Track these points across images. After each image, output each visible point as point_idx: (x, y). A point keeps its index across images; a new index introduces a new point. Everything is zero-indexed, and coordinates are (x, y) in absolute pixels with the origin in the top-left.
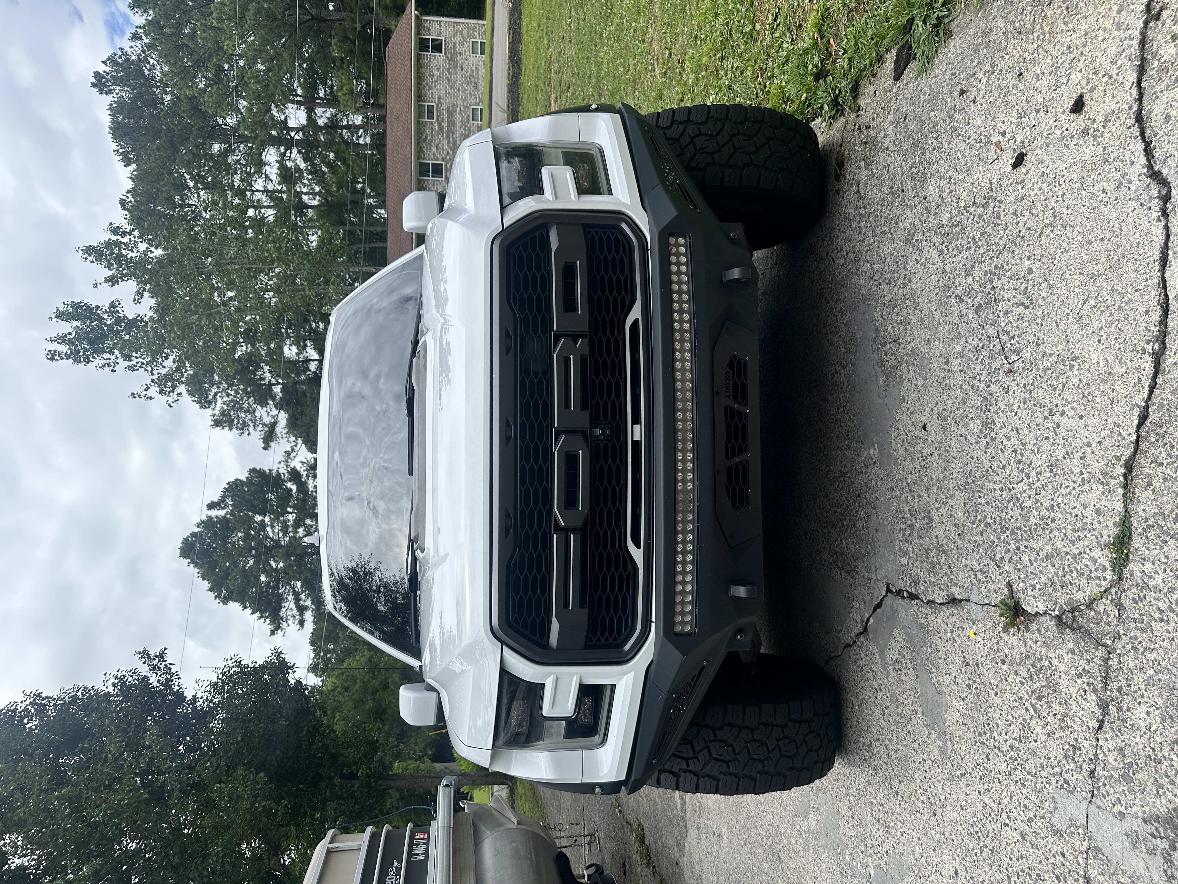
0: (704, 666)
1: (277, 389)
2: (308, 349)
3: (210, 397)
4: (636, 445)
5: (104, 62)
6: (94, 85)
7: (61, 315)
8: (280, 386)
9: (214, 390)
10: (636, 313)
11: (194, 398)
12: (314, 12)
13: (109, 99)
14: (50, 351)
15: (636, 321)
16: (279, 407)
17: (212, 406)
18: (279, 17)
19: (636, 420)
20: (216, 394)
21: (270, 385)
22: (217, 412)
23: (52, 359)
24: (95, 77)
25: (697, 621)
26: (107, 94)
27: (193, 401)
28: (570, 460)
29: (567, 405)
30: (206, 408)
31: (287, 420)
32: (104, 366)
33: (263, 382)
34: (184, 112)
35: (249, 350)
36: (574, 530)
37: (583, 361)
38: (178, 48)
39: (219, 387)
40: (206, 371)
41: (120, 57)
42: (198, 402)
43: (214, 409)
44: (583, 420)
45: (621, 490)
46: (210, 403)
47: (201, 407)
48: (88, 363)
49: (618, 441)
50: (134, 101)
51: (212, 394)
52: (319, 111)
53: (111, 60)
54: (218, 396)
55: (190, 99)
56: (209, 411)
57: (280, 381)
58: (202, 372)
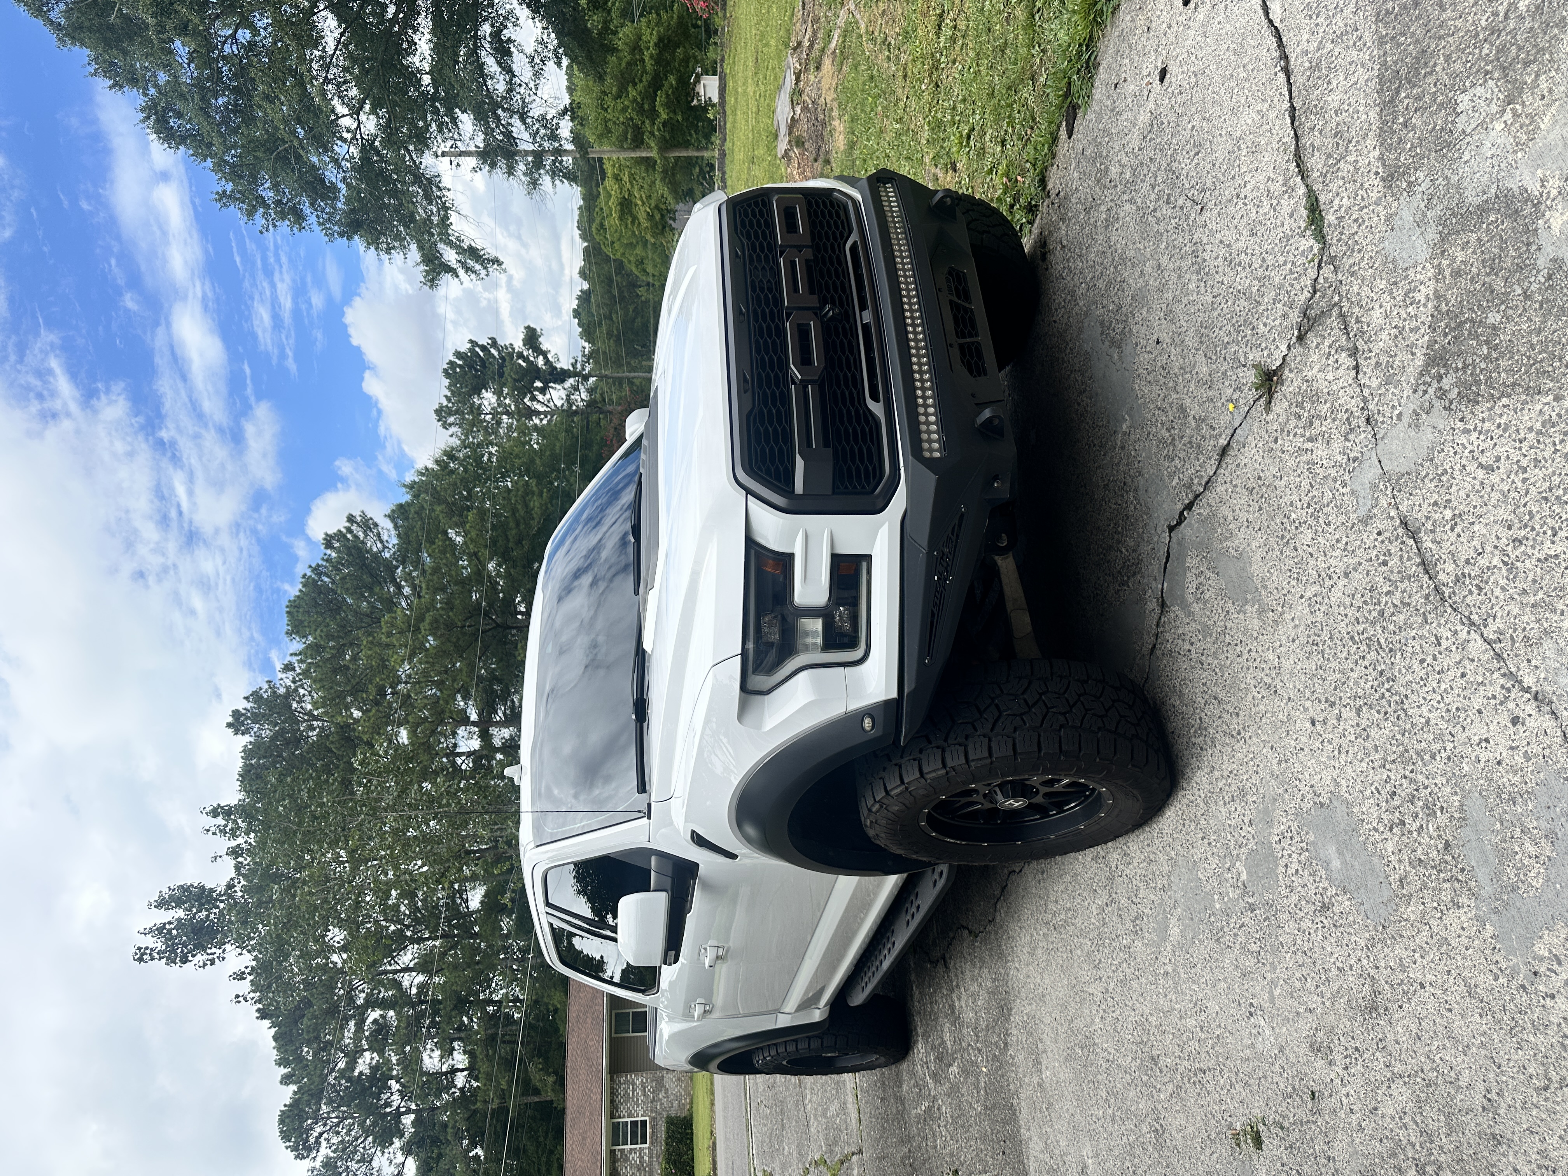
0: (962, 515)
1: (407, 1120)
2: (455, 1053)
3: (312, 1140)
4: (866, 327)
5: (246, 698)
6: (229, 725)
7: (162, 903)
8: (413, 1116)
9: (319, 1129)
10: (854, 238)
11: (288, 1144)
12: (499, 621)
13: (245, 740)
14: (140, 949)
15: (855, 243)
16: (407, 1150)
17: (312, 1155)
18: (459, 624)
19: (863, 307)
20: (321, 1134)
21: (398, 1114)
22: (318, 1164)
23: (141, 960)
24: (233, 716)
25: (945, 446)
26: (243, 734)
27: (287, 1147)
28: (803, 334)
29: (796, 290)
30: (304, 1158)
31: (418, 1168)
32: (205, 965)
33: (388, 1110)
34: (332, 742)
35: (374, 1062)
36: (811, 382)
37: (809, 266)
38: (335, 671)
39: (325, 1125)
40: (312, 1095)
41: (266, 691)
42: (294, 1149)
43: (314, 1158)
44: (813, 301)
45: (855, 359)
46: (309, 1149)
47: (296, 1157)
48: (185, 963)
49: (848, 322)
50: (273, 739)
51: (315, 1134)
52: (493, 731)
53: (255, 696)
54: (322, 1140)
55: (342, 727)
56: (307, 1163)
57: (413, 1107)
58: (306, 1098)
